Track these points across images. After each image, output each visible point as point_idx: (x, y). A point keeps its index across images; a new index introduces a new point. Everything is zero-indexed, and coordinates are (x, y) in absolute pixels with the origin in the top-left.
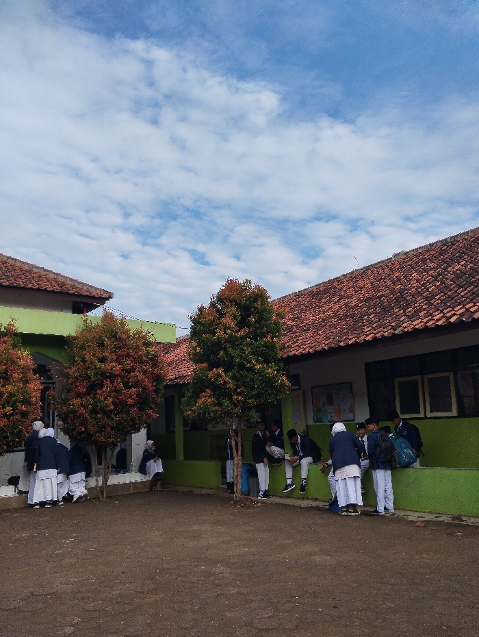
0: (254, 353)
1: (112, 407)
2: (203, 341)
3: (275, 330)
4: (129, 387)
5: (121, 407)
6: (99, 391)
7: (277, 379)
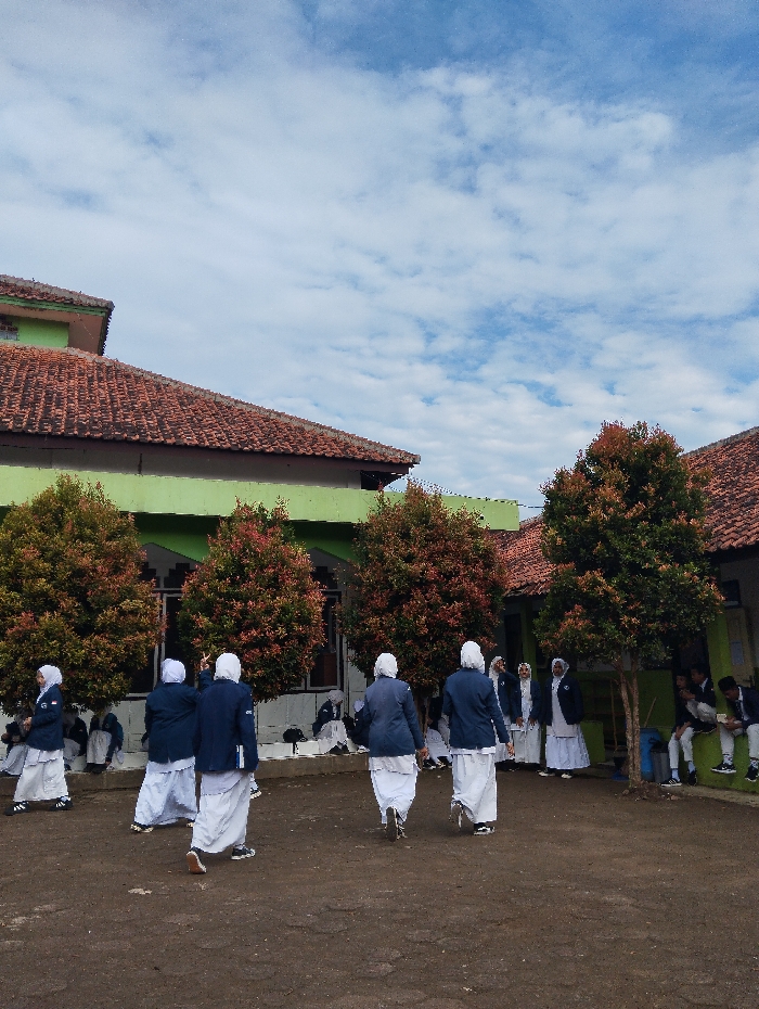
0: (655, 546)
1: (426, 631)
2: (567, 527)
3: (694, 506)
4: (450, 601)
5: (440, 630)
6: (405, 607)
7: (699, 588)
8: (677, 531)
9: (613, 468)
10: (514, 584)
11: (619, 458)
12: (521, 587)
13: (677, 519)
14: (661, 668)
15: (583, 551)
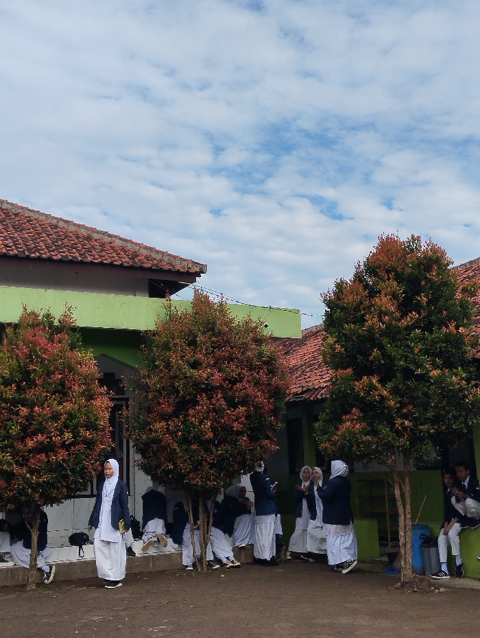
0: (426, 352)
1: (211, 435)
2: (345, 335)
3: (463, 315)
4: (235, 406)
5: (224, 434)
6: (191, 412)
7: (466, 393)
8: (448, 339)
9: (389, 279)
10: (295, 389)
11: (394, 270)
12: (303, 393)
13: (447, 327)
14: (431, 468)
15: (360, 357)
